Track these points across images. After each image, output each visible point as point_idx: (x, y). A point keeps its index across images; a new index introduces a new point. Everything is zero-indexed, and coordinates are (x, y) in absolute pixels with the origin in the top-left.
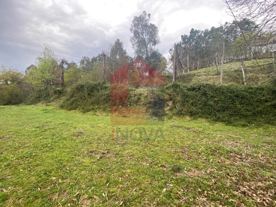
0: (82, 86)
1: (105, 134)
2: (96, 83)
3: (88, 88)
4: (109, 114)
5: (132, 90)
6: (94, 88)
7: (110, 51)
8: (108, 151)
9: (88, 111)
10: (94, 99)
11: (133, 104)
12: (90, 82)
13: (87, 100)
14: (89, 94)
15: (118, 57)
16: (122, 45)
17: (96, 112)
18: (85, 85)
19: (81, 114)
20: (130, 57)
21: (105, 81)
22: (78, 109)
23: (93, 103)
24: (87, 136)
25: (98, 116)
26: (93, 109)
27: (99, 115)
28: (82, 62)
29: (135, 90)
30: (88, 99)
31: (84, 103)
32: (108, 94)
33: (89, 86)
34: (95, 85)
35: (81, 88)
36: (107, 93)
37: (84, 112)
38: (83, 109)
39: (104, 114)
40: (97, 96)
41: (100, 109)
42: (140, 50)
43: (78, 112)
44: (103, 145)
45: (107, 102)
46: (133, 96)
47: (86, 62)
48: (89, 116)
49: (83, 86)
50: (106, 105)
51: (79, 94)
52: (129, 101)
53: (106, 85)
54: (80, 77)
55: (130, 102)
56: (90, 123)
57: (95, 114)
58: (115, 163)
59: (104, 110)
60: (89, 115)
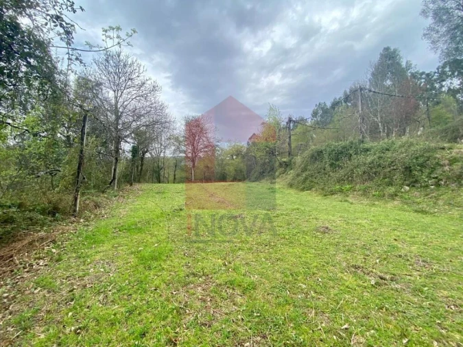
0: (320, 153)
2: (343, 143)
3: (330, 154)
4: (377, 203)
5: (443, 149)
6: (342, 153)
9: (332, 194)
10: (342, 172)
11: (446, 182)
12: (334, 143)
13: (329, 176)
14: (331, 165)
17: (348, 196)
18: (325, 150)
19: (320, 197)
21: (363, 137)
22: (314, 189)
23: (339, 181)
25: (352, 203)
26: (341, 191)
27: (354, 202)
28: (315, 114)
29: (451, 149)
30: (332, 174)
31: (323, 180)
32: (373, 162)
33: (332, 151)
34: (344, 148)
35: (319, 155)
36: (369, 159)
37: (325, 196)
38: (323, 189)
39: (365, 201)
40: (347, 167)
41: (355, 193)
43: (315, 195)
44: (378, 261)
45: (371, 179)
46: (447, 162)
48: (334, 203)
49: (321, 152)
50: (367, 184)
51: (316, 166)
52: (432, 176)
53: (366, 146)
54: (312, 138)
55: (436, 178)
56: (339, 214)
57: (346, 201)
59: (365, 193)
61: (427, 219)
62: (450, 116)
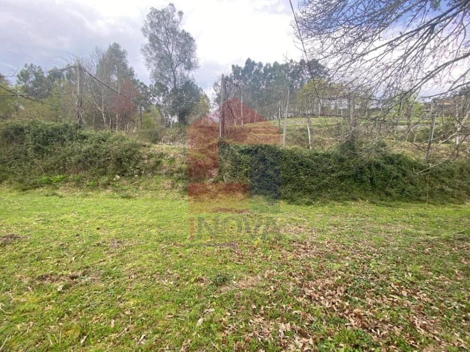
0: (19, 131)
1: (78, 235)
2: (56, 125)
3: (35, 135)
4: (90, 193)
5: (145, 146)
6: (52, 136)
7: (96, 63)
8: (85, 271)
9: (35, 188)
10: (51, 160)
11: (145, 172)
12: (43, 122)
13: (33, 163)
14: (37, 149)
15: (115, 78)
16: (125, 57)
17: (58, 188)
18: (28, 128)
19: (15, 193)
20: (142, 83)
21: (81, 122)
22: (5, 182)
23: (46, 170)
24: (31, 243)
25: (61, 197)
26: (49, 183)
27: (64, 194)
28: (24, 76)
29: (150, 147)
30: (36, 160)
31: (23, 169)
32: (88, 151)
33: (39, 131)
34: (56, 130)
35: (17, 134)
36: (85, 148)
37: (24, 190)
38: (21, 181)
39: (79, 193)
40: (59, 154)
41: (68, 183)
42: (161, 73)
43: (8, 190)
44: (73, 259)
45: (86, 168)
46: (146, 156)
47: (33, 78)
48: (36, 199)
49: (22, 130)
50: (82, 174)
51: (11, 148)
52: (137, 167)
53: (83, 133)
54: (17, 109)
55: (139, 168)
56: (38, 213)
57: (54, 194)
58: (100, 292)
59: (78, 184)
60: (38, 198)
61: (129, 203)
62: (155, 123)
